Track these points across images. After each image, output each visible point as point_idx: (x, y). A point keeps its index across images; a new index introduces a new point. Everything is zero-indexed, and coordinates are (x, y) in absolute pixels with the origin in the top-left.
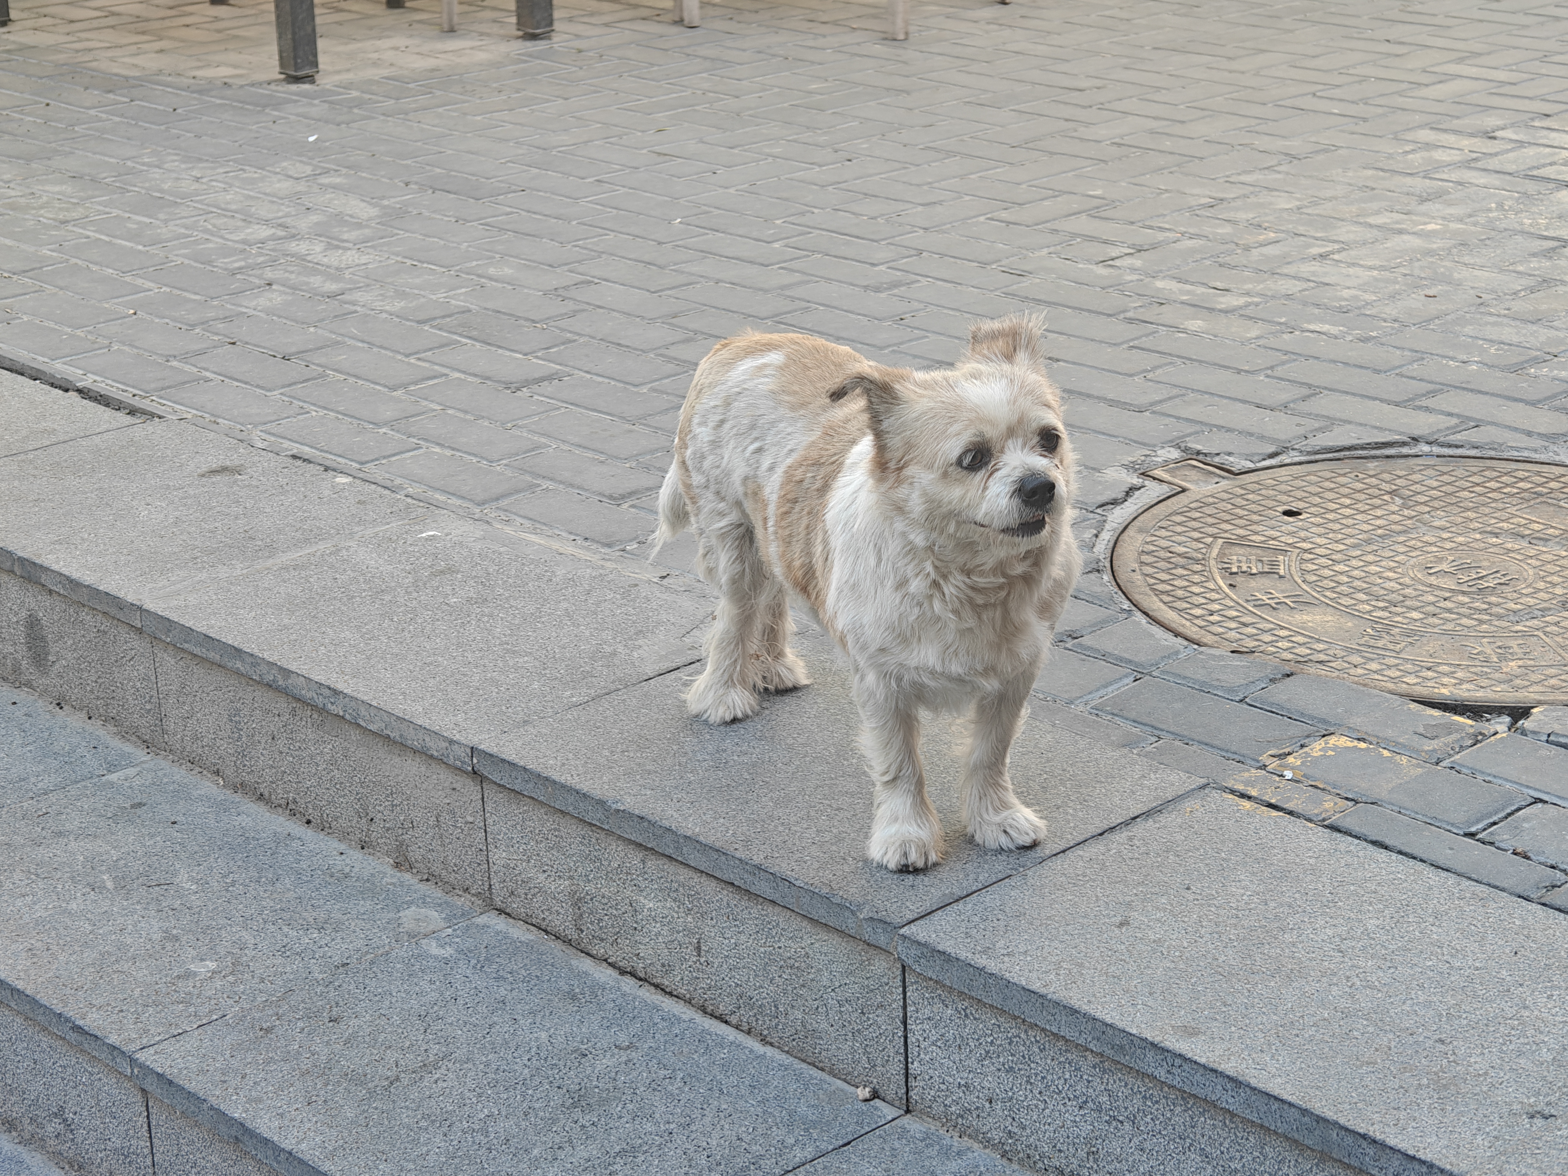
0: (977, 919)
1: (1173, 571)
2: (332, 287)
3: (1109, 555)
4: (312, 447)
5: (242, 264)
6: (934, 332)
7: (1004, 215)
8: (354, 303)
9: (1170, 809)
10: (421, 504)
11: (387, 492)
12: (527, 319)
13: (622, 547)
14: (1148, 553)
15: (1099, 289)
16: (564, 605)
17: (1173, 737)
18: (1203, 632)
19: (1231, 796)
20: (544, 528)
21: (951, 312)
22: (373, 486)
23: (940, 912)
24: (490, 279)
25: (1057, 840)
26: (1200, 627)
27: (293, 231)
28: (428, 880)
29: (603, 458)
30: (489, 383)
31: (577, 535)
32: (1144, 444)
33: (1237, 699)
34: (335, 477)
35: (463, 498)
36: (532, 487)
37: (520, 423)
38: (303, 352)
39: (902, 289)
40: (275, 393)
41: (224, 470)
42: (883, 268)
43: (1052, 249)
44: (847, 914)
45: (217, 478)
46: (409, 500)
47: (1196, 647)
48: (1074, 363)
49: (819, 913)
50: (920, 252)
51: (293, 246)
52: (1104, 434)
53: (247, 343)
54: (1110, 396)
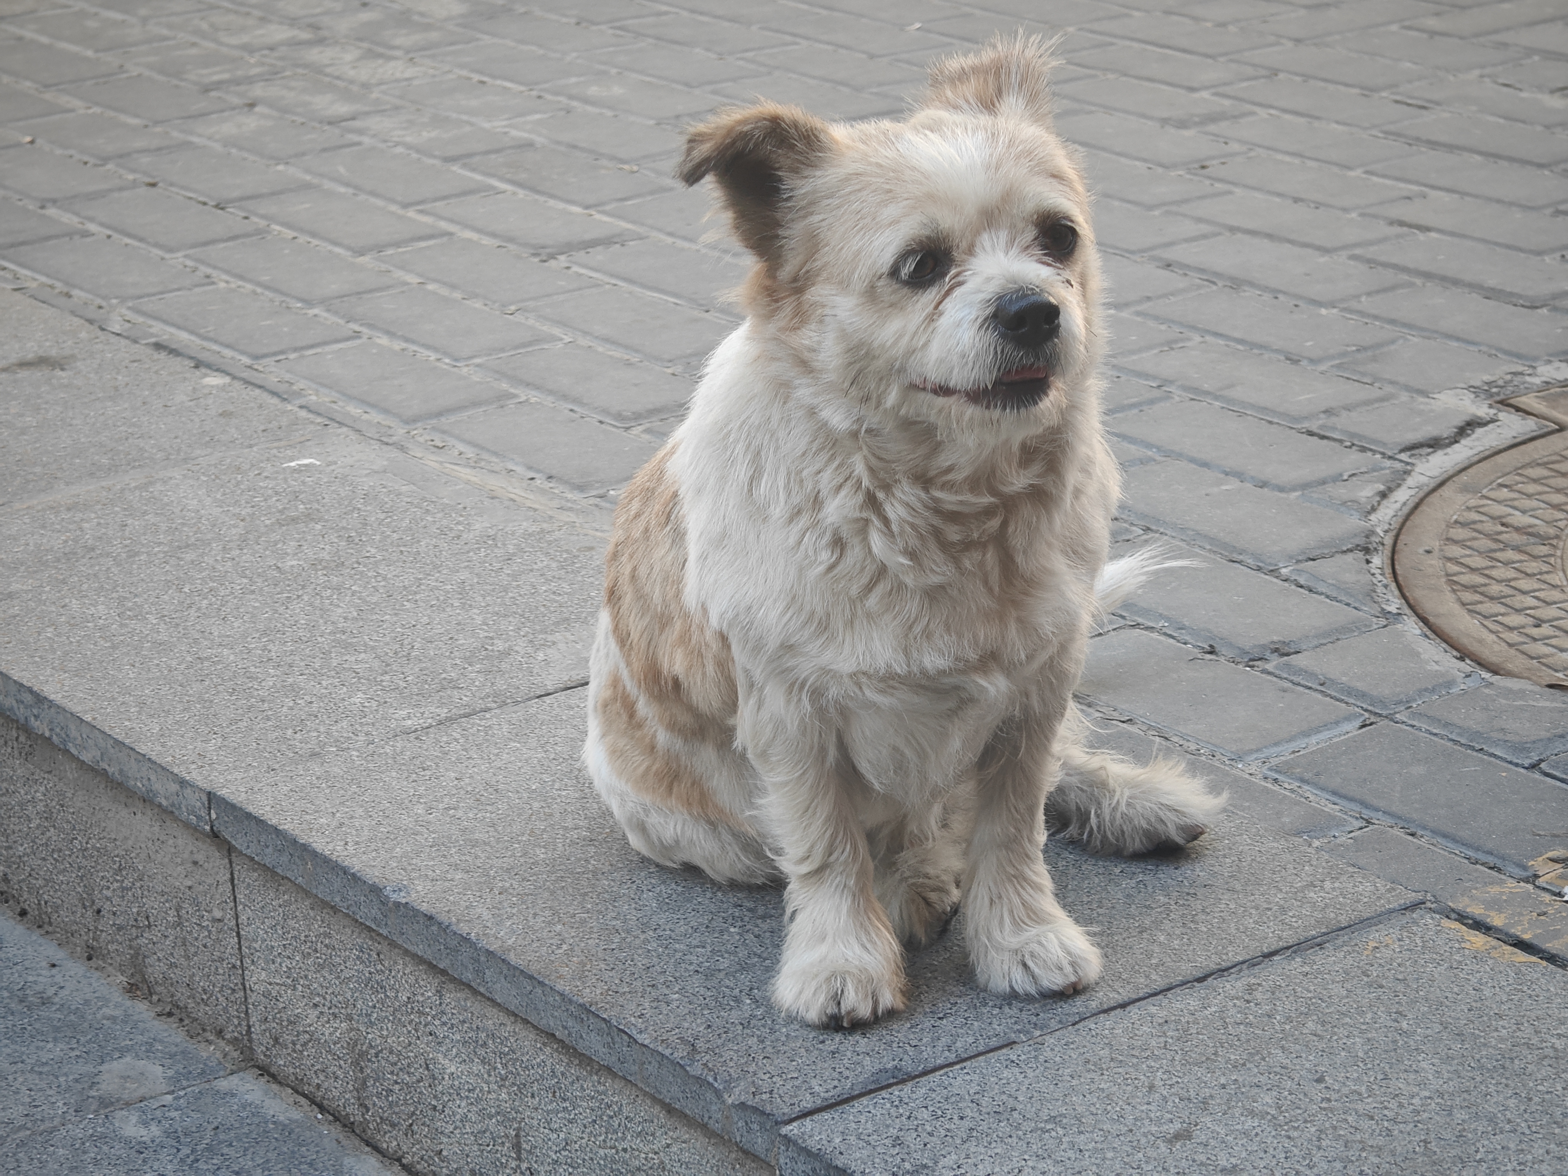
0: (925, 1114)
1: (1498, 555)
2: (343, 109)
3: (1395, 525)
4: (192, 332)
5: (226, 76)
6: (1246, 186)
7: (1432, 23)
8: (360, 132)
9: (1339, 942)
10: (319, 420)
11: (275, 401)
12: (613, 158)
13: (601, 492)
14: (1463, 525)
15: (1539, 128)
16: (464, 575)
17: (1391, 821)
18: (1512, 651)
19: (1456, 925)
20: (494, 459)
21: (1288, 159)
22: (258, 391)
23: (864, 1100)
24: (586, 101)
25: (1117, 985)
26: (1510, 645)
27: (325, 33)
28: (170, 1014)
29: (635, 358)
30: (511, 247)
31: (538, 471)
32: (1519, 356)
33: (1527, 763)
34: (206, 375)
35: (386, 411)
36: (502, 398)
37: (531, 304)
38: (248, 198)
39: (1224, 124)
40: (180, 254)
41: (42, 362)
42: (1205, 94)
43: (1487, 71)
44: (710, 1095)
45: (23, 374)
46: (303, 413)
47: (1486, 675)
48: (1452, 234)
49: (672, 1092)
50: (1275, 72)
51: (315, 55)
52: (1458, 339)
53: (172, 184)
54: (1491, 282)
